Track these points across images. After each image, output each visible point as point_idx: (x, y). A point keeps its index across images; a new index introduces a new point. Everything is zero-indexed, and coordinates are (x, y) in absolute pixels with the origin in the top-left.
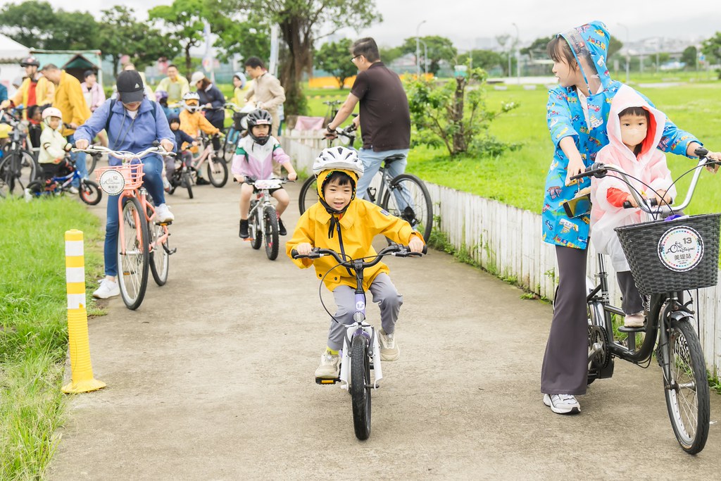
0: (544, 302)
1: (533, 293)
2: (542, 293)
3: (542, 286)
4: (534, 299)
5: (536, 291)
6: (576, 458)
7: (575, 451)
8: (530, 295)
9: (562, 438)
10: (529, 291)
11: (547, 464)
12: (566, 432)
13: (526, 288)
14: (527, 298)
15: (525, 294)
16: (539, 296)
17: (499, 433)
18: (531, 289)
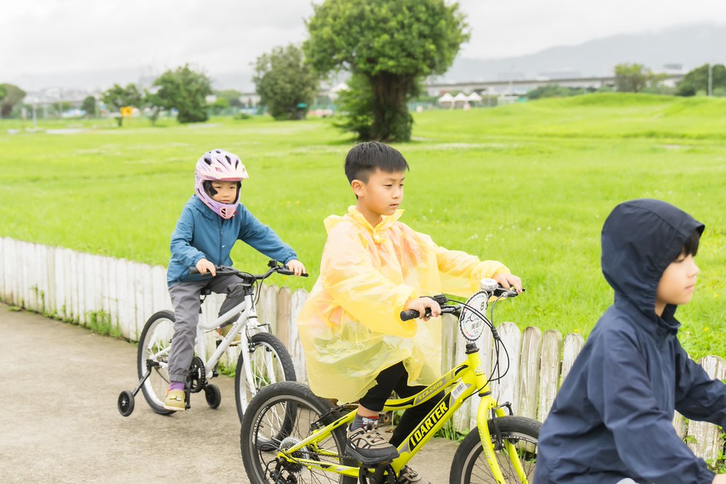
0: (29, 313)
1: (18, 306)
2: (26, 305)
3: (26, 299)
4: (19, 311)
5: (21, 304)
6: (98, 415)
7: (94, 410)
8: (16, 308)
9: (82, 403)
10: (13, 305)
11: (76, 420)
12: (83, 399)
13: (11, 302)
14: (14, 310)
15: (12, 308)
16: (23, 308)
17: (31, 404)
18: (15, 302)
